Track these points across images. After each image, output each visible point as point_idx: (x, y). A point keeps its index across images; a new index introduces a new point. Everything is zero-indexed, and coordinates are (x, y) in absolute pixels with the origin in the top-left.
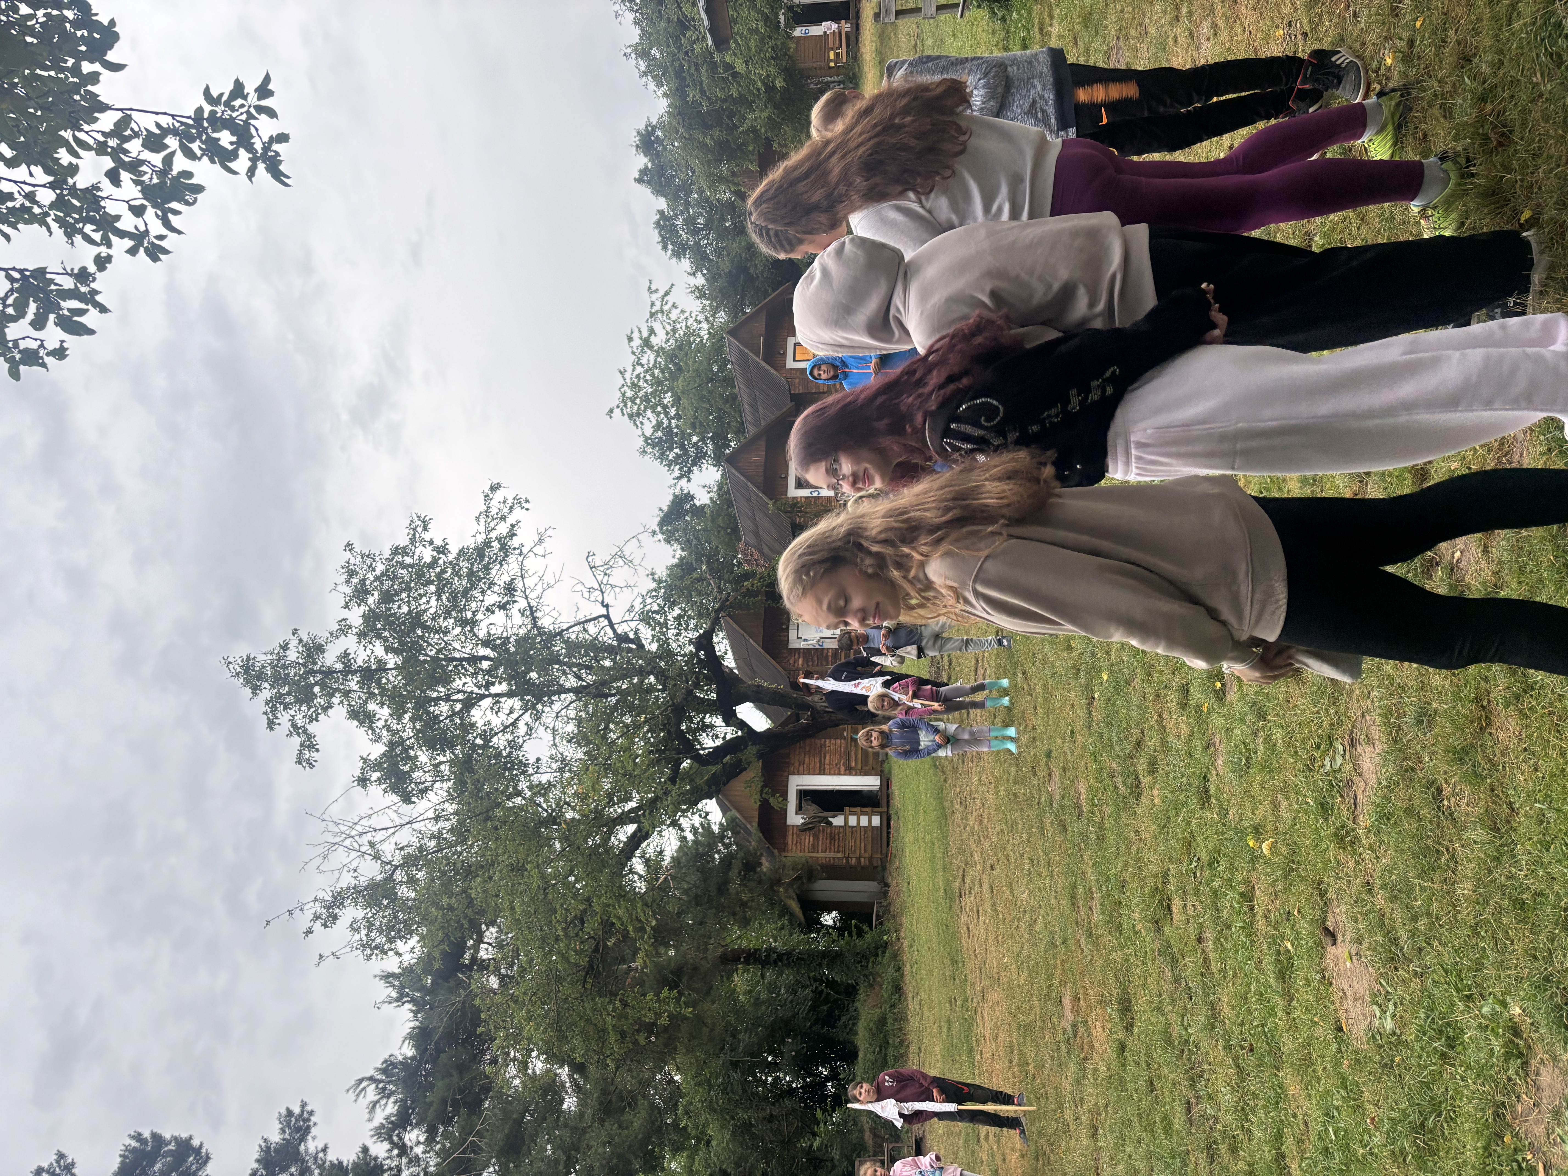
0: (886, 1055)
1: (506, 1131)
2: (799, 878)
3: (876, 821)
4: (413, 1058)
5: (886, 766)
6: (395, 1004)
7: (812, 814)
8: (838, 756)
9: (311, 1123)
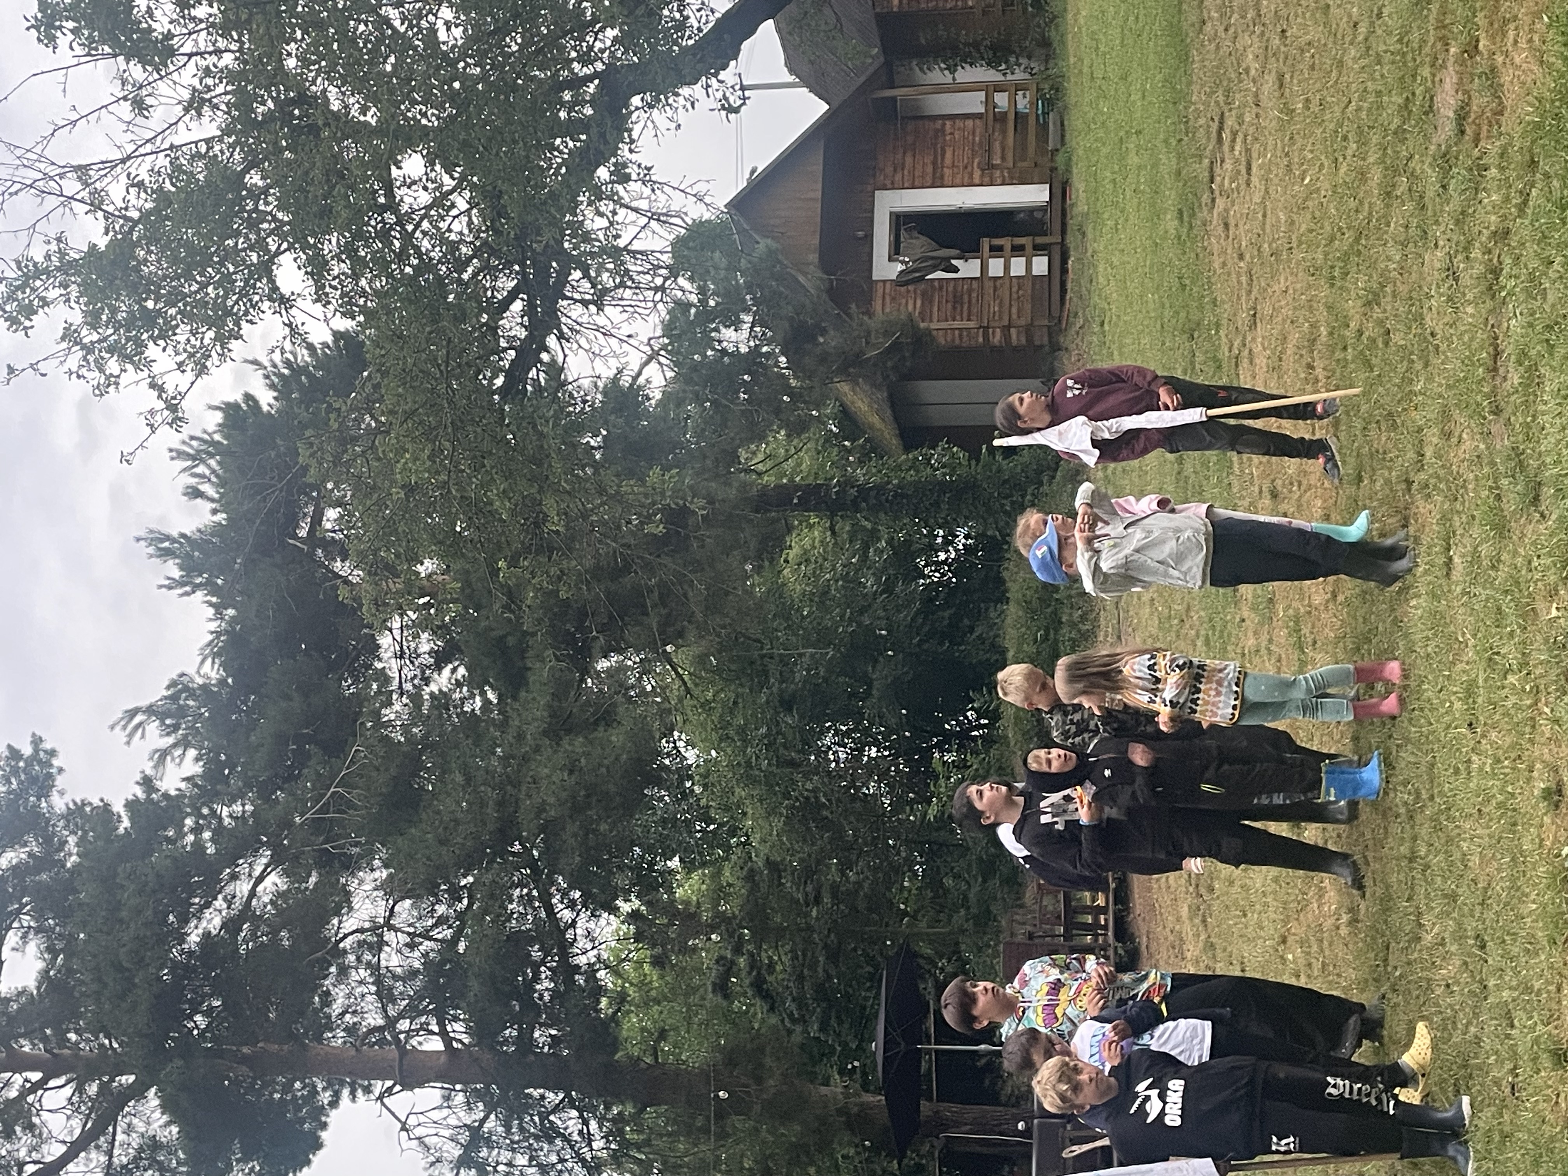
0: (1056, 641)
1: (393, 771)
2: (896, 347)
3: (1040, 266)
4: (222, 682)
5: (1060, 159)
6: (180, 591)
7: (918, 253)
8: (968, 152)
9: (54, 771)
